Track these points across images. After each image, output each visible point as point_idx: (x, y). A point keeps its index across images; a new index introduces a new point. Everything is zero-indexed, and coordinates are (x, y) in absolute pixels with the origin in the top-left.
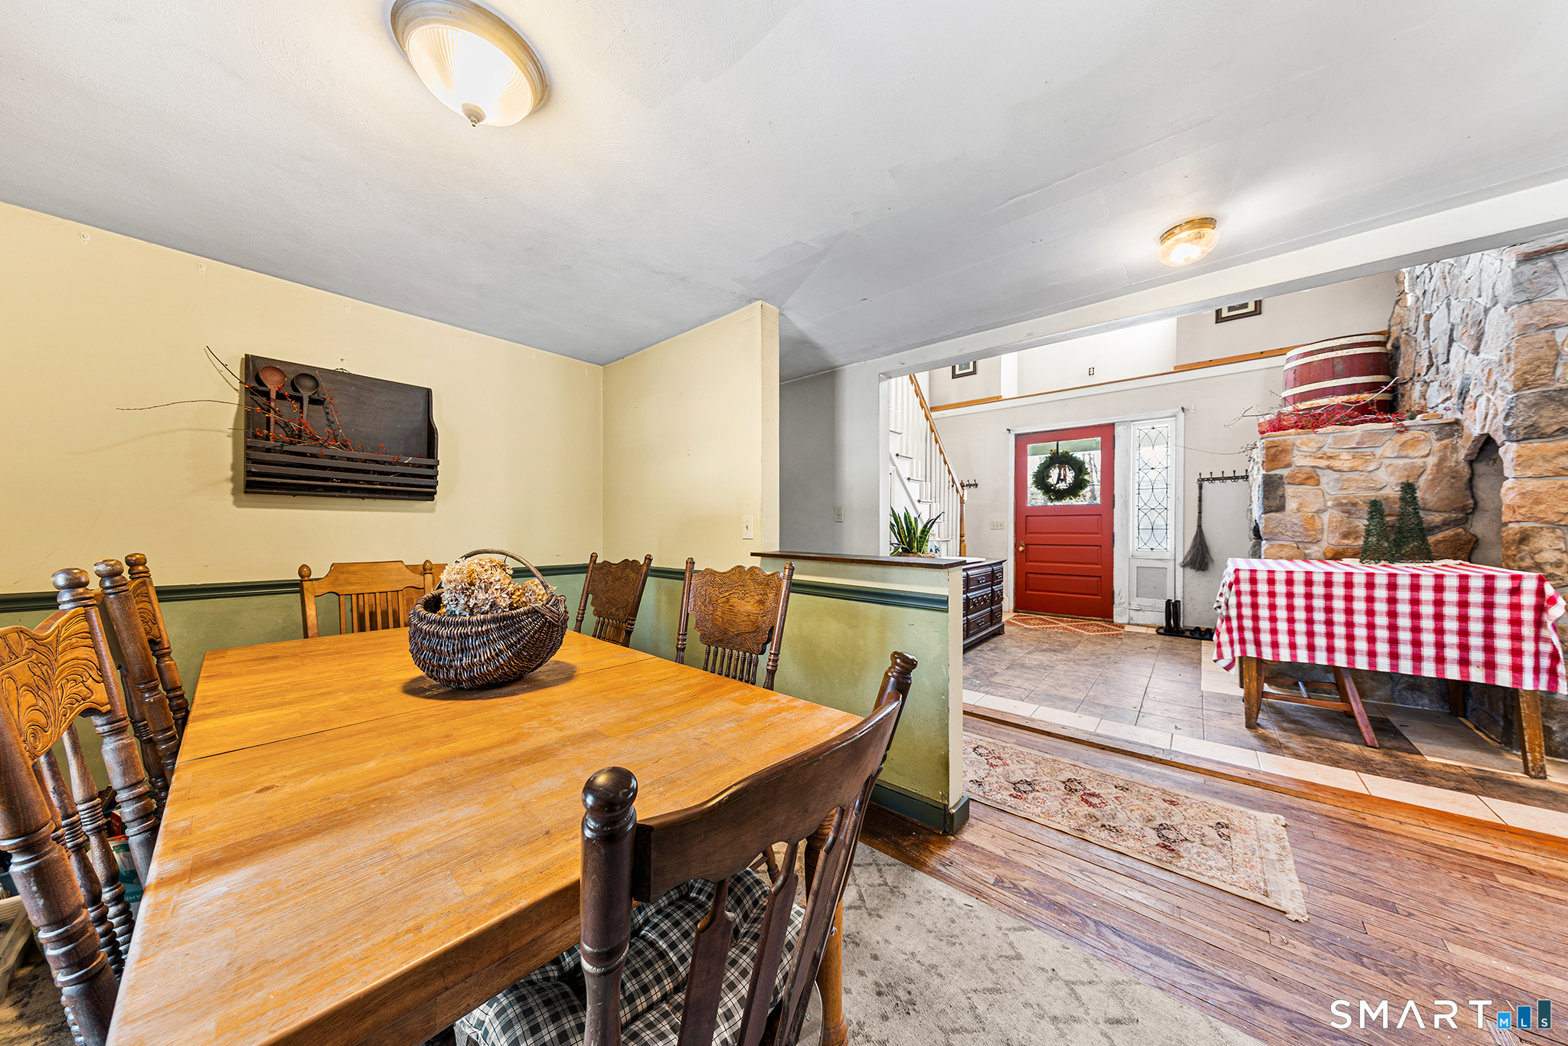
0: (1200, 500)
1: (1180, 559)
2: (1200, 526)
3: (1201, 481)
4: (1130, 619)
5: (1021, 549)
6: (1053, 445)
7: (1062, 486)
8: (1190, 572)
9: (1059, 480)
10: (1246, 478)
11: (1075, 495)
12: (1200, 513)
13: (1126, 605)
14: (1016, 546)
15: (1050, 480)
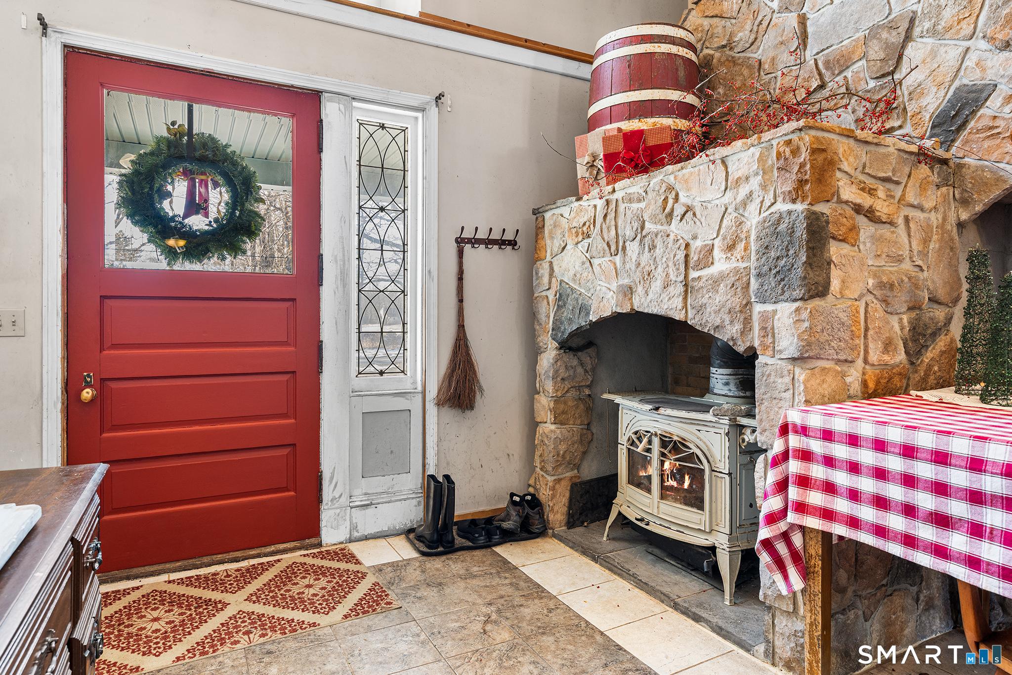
0: (460, 279)
1: (433, 391)
2: (461, 327)
3: (460, 242)
4: (354, 527)
5: (87, 394)
6: (177, 111)
7: (198, 223)
8: (449, 414)
9: (195, 206)
10: (513, 243)
11: (236, 249)
12: (461, 301)
13: (344, 500)
14: (71, 389)
15: (166, 204)
